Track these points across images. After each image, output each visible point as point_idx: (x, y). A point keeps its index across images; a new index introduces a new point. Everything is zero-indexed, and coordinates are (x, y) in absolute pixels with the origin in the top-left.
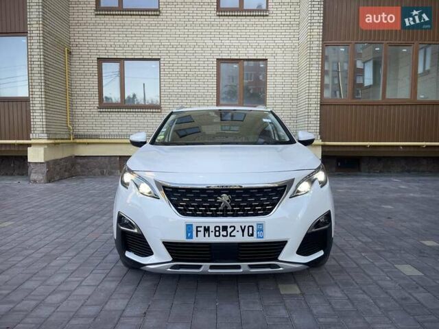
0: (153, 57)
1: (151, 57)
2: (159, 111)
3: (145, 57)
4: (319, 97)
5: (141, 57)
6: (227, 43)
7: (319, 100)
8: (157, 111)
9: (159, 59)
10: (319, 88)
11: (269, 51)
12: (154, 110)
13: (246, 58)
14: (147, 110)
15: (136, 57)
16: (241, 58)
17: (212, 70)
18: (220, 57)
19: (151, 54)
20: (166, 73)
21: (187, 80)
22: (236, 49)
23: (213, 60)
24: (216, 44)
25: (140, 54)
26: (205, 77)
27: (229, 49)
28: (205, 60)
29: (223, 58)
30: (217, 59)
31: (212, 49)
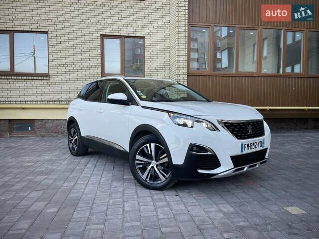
0: (42, 30)
1: (39, 30)
2: (48, 78)
3: (33, 30)
4: (187, 69)
5: (30, 30)
6: (109, 21)
7: (187, 71)
8: (45, 78)
9: (48, 32)
10: (187, 62)
11: (146, 30)
12: (42, 78)
13: (127, 35)
14: (35, 78)
15: (25, 30)
16: (122, 35)
17: (97, 44)
18: (104, 34)
19: (39, 28)
20: (54, 45)
21: (74, 52)
22: (117, 27)
23: (97, 35)
24: (100, 22)
25: (28, 27)
26: (91, 51)
27: (112, 27)
28: (90, 35)
29: (106, 34)
30: (101, 35)
31: (96, 26)
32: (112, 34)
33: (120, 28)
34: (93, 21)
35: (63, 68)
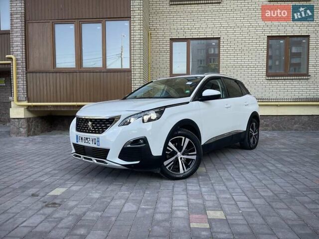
13: (292, 34)
16: (288, 35)
17: (263, 45)
18: (270, 35)
19: (213, 34)
20: (225, 48)
21: (242, 54)
22: (284, 28)
23: (265, 37)
24: (267, 24)
25: (197, 35)
26: (257, 52)
27: (279, 28)
28: (258, 37)
29: (273, 35)
30: (268, 36)
31: (264, 28)
32: (278, 35)
33: (286, 28)
34: (261, 24)
35: (231, 69)
